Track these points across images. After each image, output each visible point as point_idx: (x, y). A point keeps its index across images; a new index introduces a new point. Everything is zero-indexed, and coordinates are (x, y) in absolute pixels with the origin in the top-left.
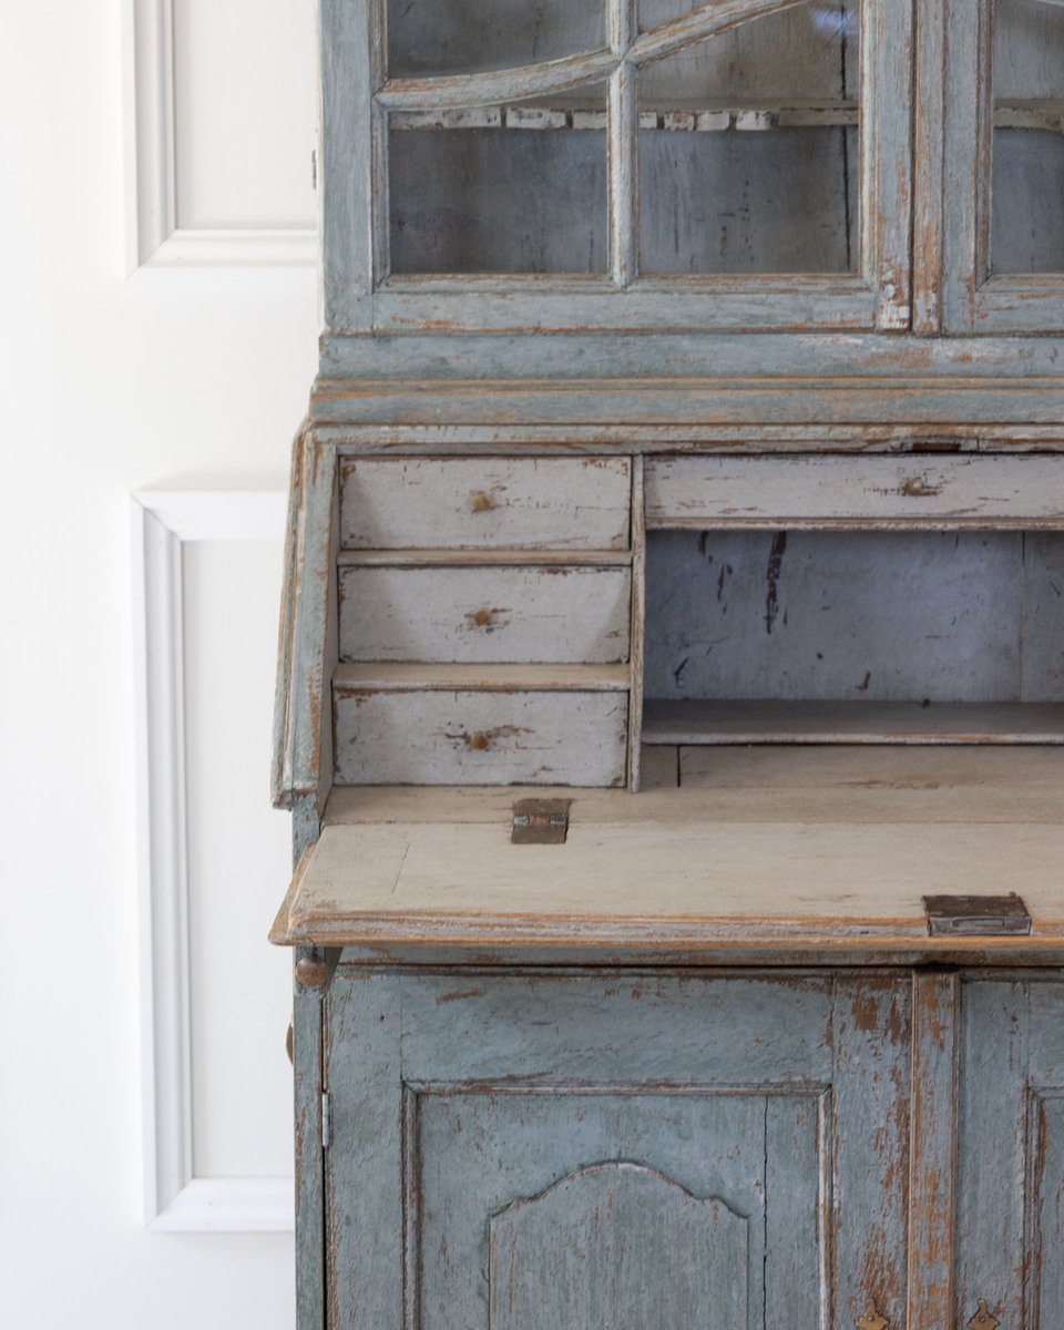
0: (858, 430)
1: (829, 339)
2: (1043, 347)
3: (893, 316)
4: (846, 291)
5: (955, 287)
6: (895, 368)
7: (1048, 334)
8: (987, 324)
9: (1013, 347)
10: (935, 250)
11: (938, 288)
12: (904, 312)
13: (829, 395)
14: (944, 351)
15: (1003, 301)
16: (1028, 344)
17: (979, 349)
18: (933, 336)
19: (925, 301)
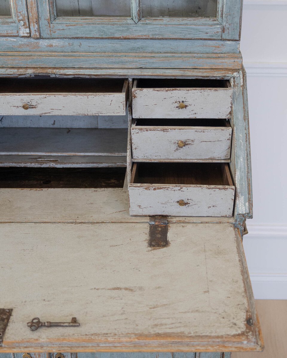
0: (16, 70)
1: (4, 39)
2: (76, 42)
3: (24, 31)
4: (7, 23)
5: (43, 22)
6: (28, 49)
7: (77, 38)
8: (56, 35)
9: (66, 42)
10: (35, 10)
11: (38, 22)
12: (28, 30)
13: (6, 58)
14: (43, 43)
15: (60, 27)
16: (71, 41)
17: (54, 42)
18: (37, 39)
19: (34, 27)
